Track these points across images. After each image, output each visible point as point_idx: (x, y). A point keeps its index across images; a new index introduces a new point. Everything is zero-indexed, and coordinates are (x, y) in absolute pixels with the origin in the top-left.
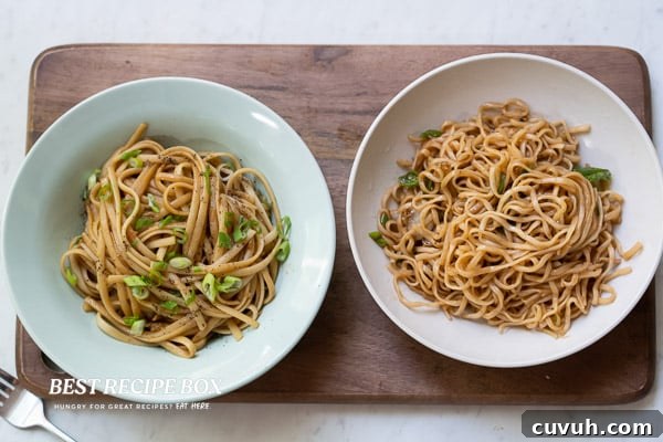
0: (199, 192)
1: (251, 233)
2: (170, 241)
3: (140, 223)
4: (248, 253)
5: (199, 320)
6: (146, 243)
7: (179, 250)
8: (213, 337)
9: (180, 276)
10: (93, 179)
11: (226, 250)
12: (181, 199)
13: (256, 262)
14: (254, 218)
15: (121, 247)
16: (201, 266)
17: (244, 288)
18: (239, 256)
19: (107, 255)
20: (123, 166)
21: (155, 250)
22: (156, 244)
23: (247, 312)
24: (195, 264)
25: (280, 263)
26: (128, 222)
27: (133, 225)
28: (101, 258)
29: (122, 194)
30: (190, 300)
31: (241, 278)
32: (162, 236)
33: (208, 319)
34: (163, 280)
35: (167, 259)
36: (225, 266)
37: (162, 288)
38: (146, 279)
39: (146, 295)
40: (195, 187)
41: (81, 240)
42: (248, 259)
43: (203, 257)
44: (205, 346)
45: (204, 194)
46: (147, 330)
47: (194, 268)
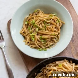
0: (50, 33)
1: (43, 43)
2: (41, 28)
3: (44, 22)
4: (39, 43)
5: (27, 34)
6: (41, 23)
7: (39, 29)
8: (24, 37)
9: (35, 30)
10: (54, 15)
11: (39, 38)
12: (49, 30)
13: (38, 44)
14: (46, 44)
15: (40, 19)
16: (36, 34)
17: (32, 42)
18: (38, 41)
19: (39, 17)
20: (57, 20)
21: (39, 25)
22: (41, 25)
23: (28, 43)
24: (37, 32)
25: (38, 49)
26: (45, 20)
27: (44, 21)
28: (38, 16)
29: (50, 19)
30: (30, 32)
31: (34, 41)
32: (42, 26)
33: (27, 35)
34: (34, 27)
35: (38, 27)
36: (36, 38)
37: (32, 27)
38: (34, 23)
39: (31, 24)
40: (52, 32)
41: (42, 12)
42: (38, 42)
43: (38, 34)
44: (22, 35)
45: (50, 34)
46: (26, 25)
47: (36, 32)
